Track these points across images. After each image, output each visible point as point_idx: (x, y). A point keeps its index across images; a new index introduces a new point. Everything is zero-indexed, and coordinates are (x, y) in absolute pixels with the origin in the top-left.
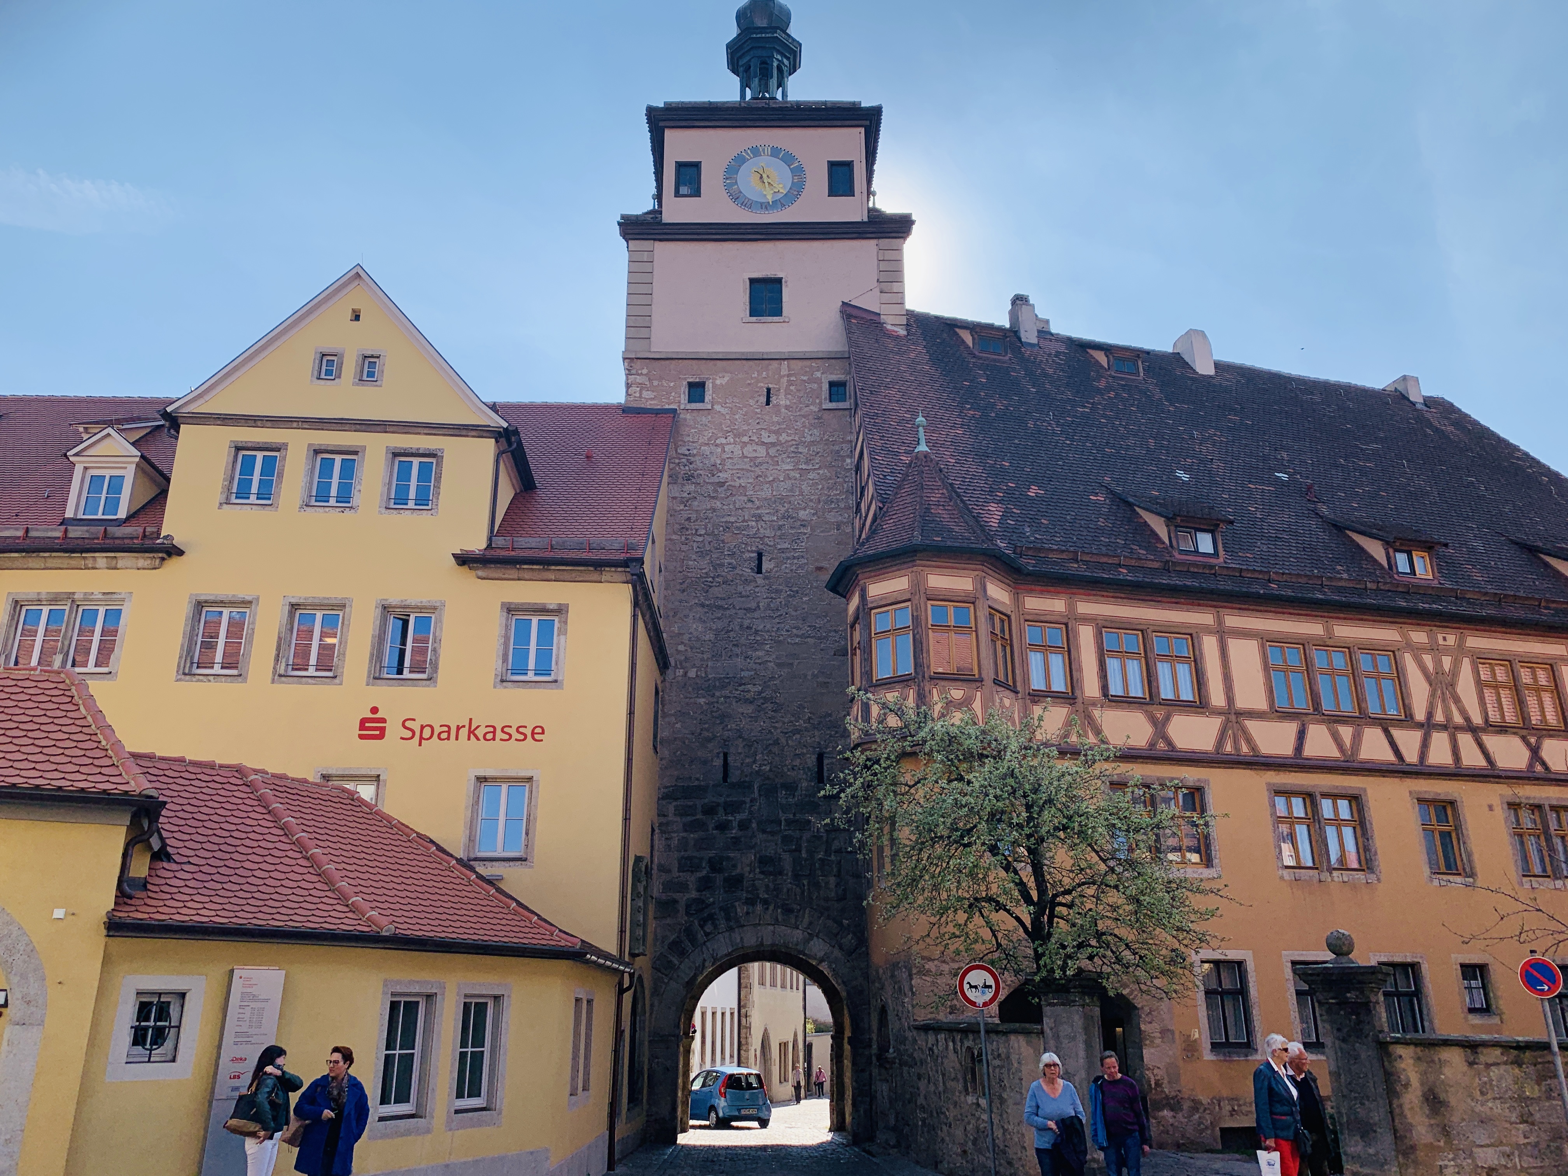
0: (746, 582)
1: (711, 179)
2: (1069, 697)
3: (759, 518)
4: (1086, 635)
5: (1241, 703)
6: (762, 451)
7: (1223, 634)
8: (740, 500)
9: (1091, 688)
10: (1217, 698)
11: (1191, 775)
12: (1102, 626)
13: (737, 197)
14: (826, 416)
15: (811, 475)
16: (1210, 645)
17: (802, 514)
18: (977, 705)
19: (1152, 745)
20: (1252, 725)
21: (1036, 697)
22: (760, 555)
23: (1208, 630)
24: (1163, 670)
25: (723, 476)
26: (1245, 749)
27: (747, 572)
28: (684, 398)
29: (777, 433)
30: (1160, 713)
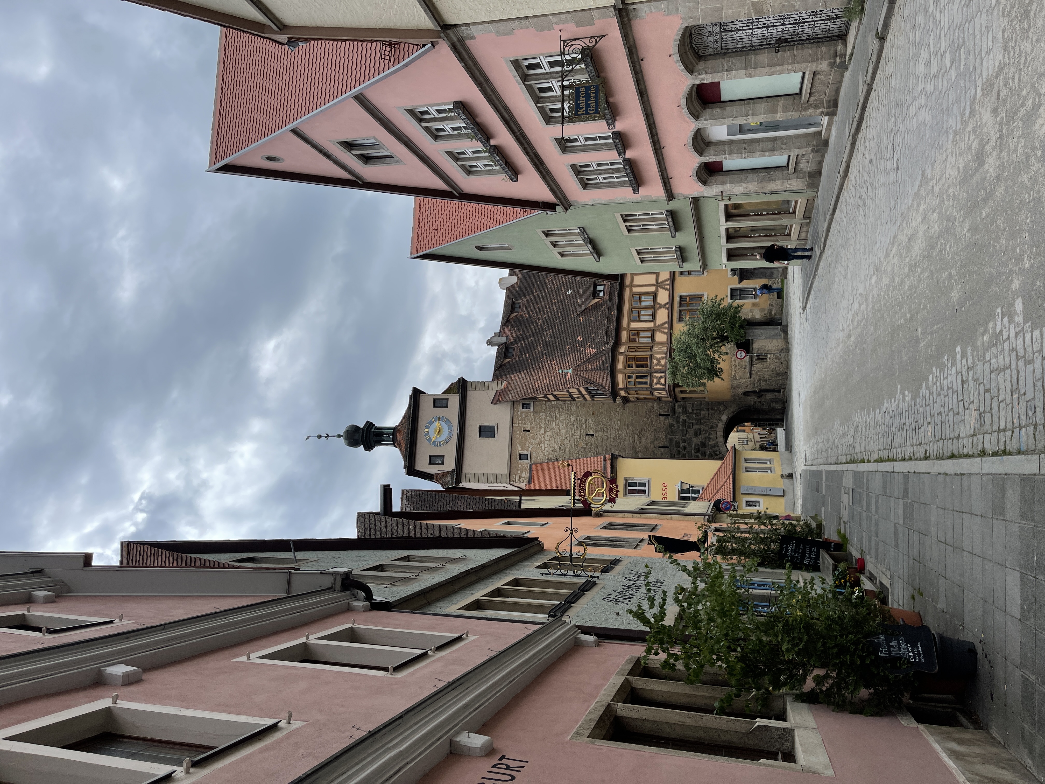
0: (597, 439)
1: (437, 452)
2: (653, 331)
3: (573, 435)
4: (634, 325)
5: (654, 282)
6: (548, 434)
7: (632, 286)
8: (566, 442)
9: (650, 325)
10: (653, 289)
11: (677, 299)
12: (631, 320)
13: (446, 442)
14: (535, 410)
15: (558, 416)
16: (635, 290)
17: (573, 419)
18: (659, 356)
19: (668, 309)
20: (660, 280)
21: (653, 340)
22: (587, 435)
23: (631, 290)
24: (644, 304)
25: (557, 447)
26: (668, 282)
27: (594, 439)
28: (526, 461)
29: (541, 428)
30: (658, 306)
